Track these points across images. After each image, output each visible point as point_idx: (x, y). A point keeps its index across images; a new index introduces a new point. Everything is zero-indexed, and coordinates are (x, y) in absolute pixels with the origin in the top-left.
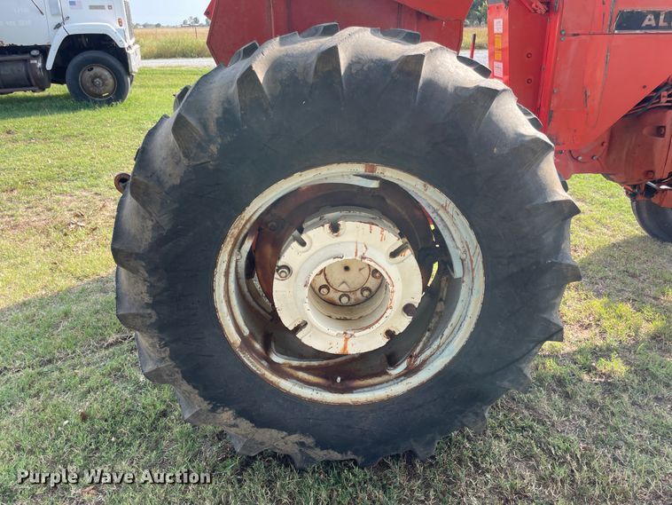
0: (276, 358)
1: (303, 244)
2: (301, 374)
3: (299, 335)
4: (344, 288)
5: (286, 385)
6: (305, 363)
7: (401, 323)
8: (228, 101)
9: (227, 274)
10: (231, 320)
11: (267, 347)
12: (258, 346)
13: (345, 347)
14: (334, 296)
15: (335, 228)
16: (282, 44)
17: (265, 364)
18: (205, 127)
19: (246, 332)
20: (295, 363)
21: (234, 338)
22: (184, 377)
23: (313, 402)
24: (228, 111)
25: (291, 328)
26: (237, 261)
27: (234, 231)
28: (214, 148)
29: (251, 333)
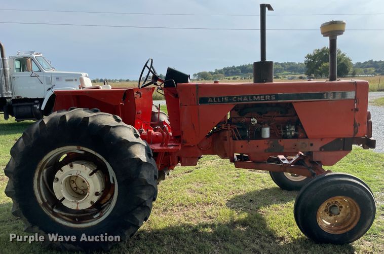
0: (55, 210)
1: (62, 171)
2: (64, 217)
3: (62, 202)
4: (82, 188)
5: (57, 220)
6: (67, 214)
7: (95, 199)
8: (38, 129)
9: (38, 180)
10: (39, 195)
11: (53, 207)
12: (50, 206)
13: (77, 207)
14: (79, 191)
15: (71, 166)
16: (57, 113)
17: (51, 212)
18: (31, 136)
19: (46, 201)
20: (63, 213)
21: (40, 201)
22: (23, 214)
23: (66, 226)
24: (37, 131)
25: (60, 200)
26: (43, 177)
27: (39, 166)
28: (32, 141)
29: (47, 202)
